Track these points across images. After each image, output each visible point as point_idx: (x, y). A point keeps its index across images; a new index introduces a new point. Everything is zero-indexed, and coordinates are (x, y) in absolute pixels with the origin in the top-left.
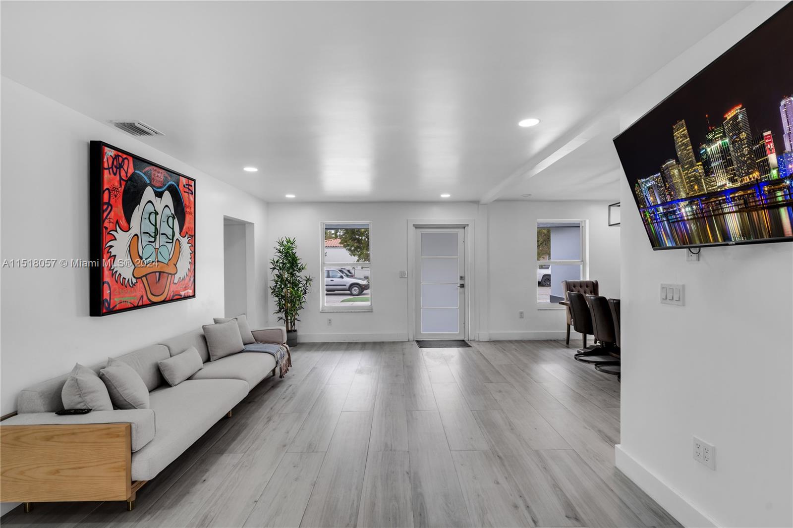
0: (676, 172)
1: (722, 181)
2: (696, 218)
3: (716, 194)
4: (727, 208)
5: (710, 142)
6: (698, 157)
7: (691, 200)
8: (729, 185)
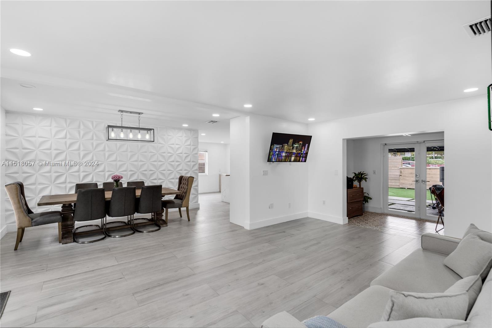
0: (286, 146)
1: (294, 151)
2: (286, 156)
3: (292, 153)
4: (293, 156)
5: (296, 144)
6: (292, 146)
7: (286, 153)
8: (295, 152)
